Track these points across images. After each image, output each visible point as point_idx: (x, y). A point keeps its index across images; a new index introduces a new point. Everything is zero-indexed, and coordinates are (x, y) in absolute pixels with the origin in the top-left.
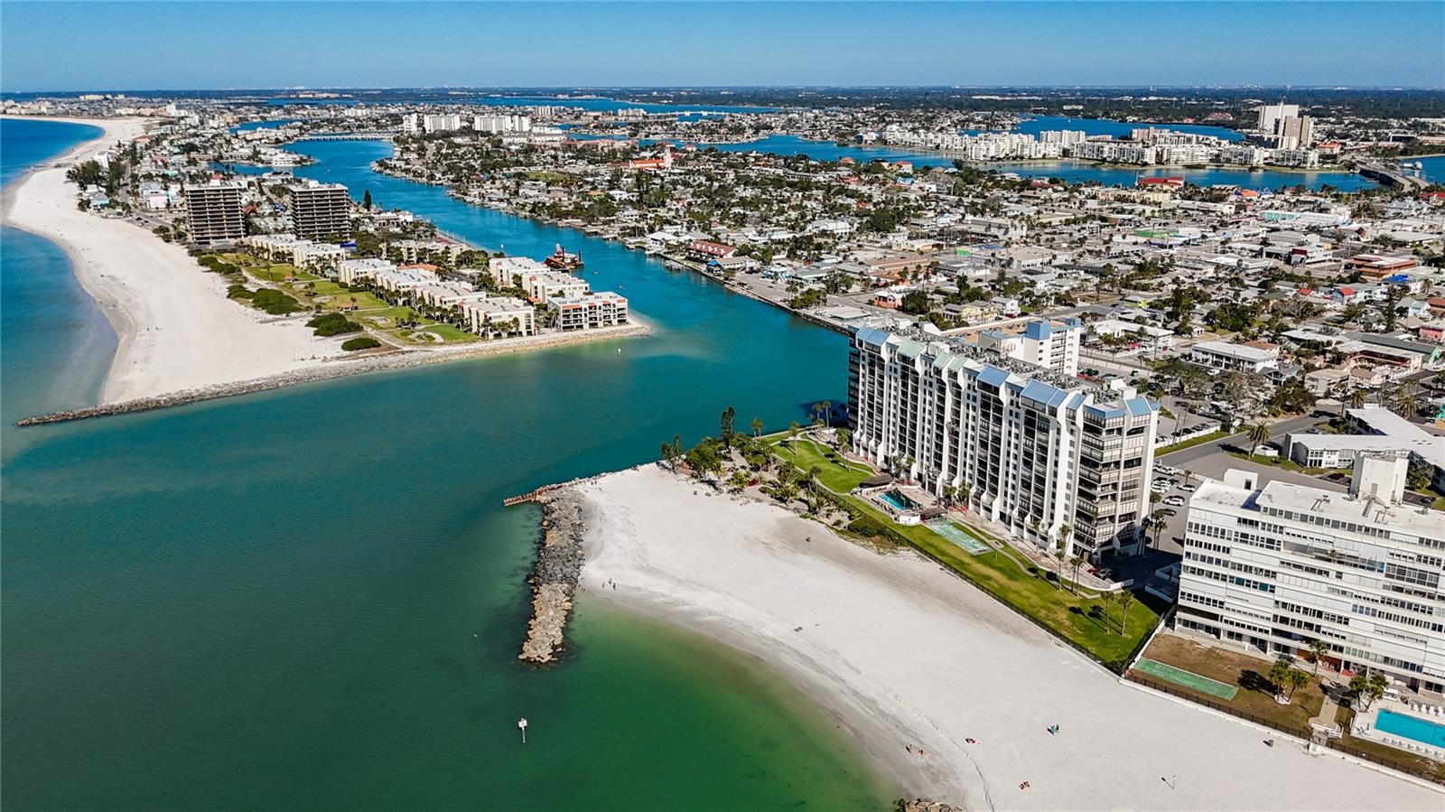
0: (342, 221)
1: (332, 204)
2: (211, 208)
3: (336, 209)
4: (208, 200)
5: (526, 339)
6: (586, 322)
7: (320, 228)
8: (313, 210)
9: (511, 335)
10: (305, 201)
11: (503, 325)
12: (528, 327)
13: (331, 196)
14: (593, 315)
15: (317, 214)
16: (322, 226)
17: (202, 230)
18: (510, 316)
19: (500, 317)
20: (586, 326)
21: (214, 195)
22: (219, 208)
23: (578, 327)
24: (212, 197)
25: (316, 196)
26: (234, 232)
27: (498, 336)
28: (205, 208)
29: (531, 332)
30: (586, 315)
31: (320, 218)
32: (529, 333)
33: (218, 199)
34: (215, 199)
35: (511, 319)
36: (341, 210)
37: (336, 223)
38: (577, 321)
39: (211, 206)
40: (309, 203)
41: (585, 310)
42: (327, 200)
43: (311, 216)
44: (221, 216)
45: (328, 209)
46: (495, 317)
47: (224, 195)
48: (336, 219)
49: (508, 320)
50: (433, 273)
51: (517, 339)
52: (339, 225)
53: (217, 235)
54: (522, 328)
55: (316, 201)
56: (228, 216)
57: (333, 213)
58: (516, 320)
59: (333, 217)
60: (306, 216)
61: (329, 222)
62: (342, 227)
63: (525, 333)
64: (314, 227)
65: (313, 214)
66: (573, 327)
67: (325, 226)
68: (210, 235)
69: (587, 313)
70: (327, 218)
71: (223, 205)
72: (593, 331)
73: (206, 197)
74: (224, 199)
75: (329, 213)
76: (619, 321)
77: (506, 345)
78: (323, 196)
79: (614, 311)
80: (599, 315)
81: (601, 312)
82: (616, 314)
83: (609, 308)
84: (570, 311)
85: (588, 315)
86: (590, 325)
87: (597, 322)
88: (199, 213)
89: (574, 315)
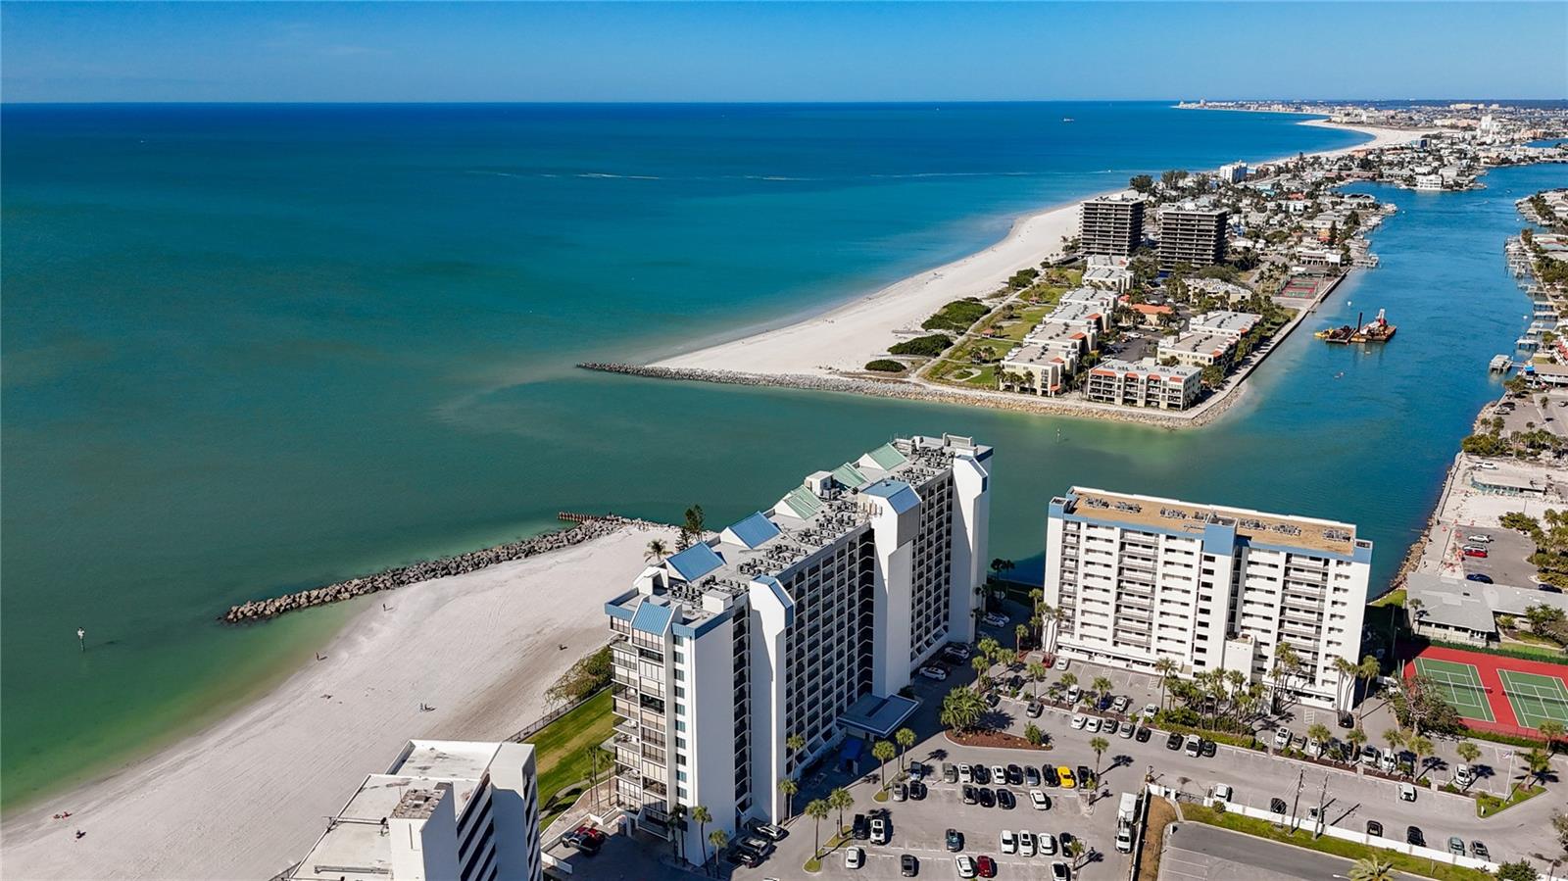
0: (1205, 250)
1: (1199, 231)
2: (1102, 223)
3: (1201, 236)
4: (1101, 214)
5: (1038, 399)
6: (1118, 396)
7: (1180, 255)
8: (1176, 234)
9: (1023, 390)
10: (1170, 224)
11: (1014, 377)
12: (1044, 386)
13: (1199, 221)
14: (1132, 390)
15: (1180, 239)
16: (1183, 253)
17: (1089, 244)
18: (1024, 368)
19: (1014, 367)
20: (1119, 401)
21: (1107, 210)
22: (1109, 223)
23: (1107, 399)
24: (1104, 211)
25: (1181, 219)
26: (1119, 250)
27: (1009, 388)
28: (1096, 223)
29: (1047, 392)
30: (1119, 387)
31: (1182, 244)
32: (1044, 393)
33: (1110, 214)
34: (1106, 214)
35: (1025, 372)
36: (1207, 238)
38: (1110, 392)
39: (1101, 220)
40: (1174, 226)
41: (1120, 381)
42: (1194, 225)
43: (1173, 241)
44: (1109, 232)
45: (1193, 235)
46: (1008, 366)
47: (1116, 210)
48: (1199, 247)
49: (1021, 373)
51: (1027, 397)
52: (1202, 255)
53: (1101, 251)
54: (1037, 386)
55: (1182, 225)
56: (1115, 232)
57: (1197, 240)
58: (1030, 375)
59: (1197, 245)
60: (1166, 240)
61: (1192, 249)
62: (1205, 257)
63: (1039, 392)
64: (1175, 253)
65: (1176, 239)
66: (1102, 398)
67: (1186, 254)
68: (1096, 250)
69: (1123, 383)
70: (1190, 244)
71: (1113, 220)
72: (1127, 409)
73: (1099, 211)
74: (1116, 215)
75: (1193, 240)
76: (1169, 405)
77: (1015, 401)
78: (1190, 220)
79: (1164, 391)
80: (1140, 391)
81: (1145, 388)
82: (1167, 395)
83: (1158, 385)
84: (1101, 377)
85: (1122, 387)
86: (1125, 401)
87: (1137, 399)
88: (1090, 227)
89: (1105, 384)
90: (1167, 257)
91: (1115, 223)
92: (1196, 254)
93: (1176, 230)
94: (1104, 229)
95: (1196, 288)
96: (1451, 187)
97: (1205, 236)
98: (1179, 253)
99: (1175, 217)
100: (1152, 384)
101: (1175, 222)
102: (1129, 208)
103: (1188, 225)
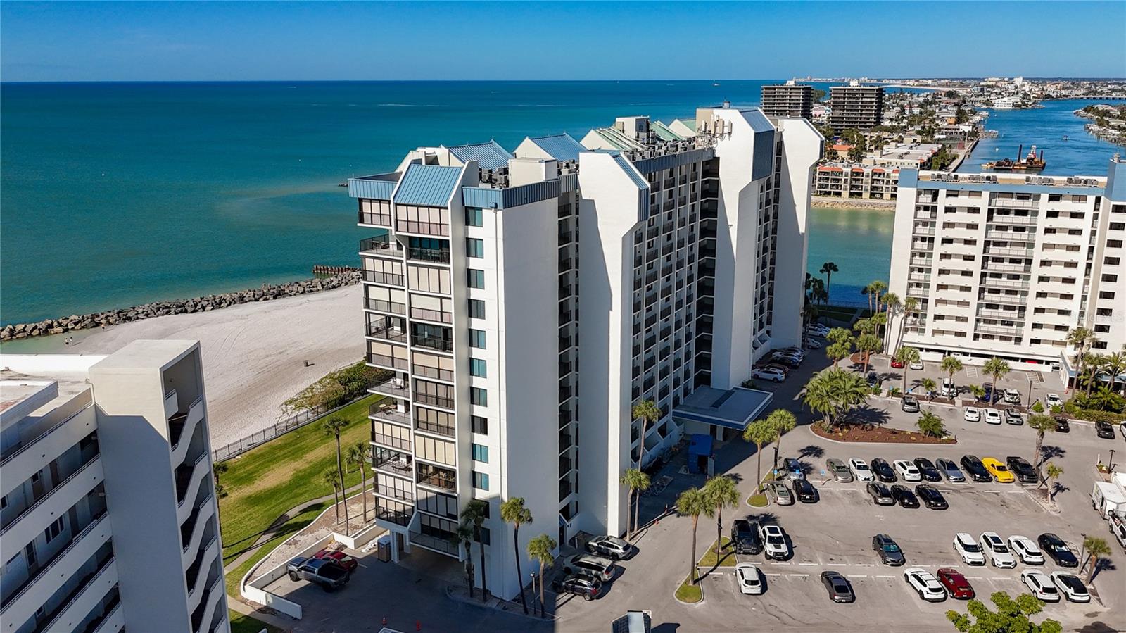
1: (862, 102)
2: (779, 103)
3: (865, 106)
4: (778, 96)
6: (845, 189)
7: (848, 124)
8: (844, 106)
10: (839, 98)
13: (863, 94)
14: (858, 184)
15: (847, 110)
16: (849, 122)
20: (845, 194)
21: (783, 92)
22: (785, 103)
24: (781, 94)
25: (848, 94)
28: (774, 104)
30: (846, 180)
31: (849, 114)
33: (785, 96)
34: (783, 96)
36: (869, 108)
37: (862, 120)
38: (837, 187)
39: (779, 101)
40: (842, 100)
41: (846, 175)
42: (858, 98)
45: (858, 106)
47: (791, 93)
48: (863, 116)
50: (847, 153)
52: (865, 123)
55: (848, 98)
56: (790, 111)
57: (862, 110)
61: (857, 118)
62: (868, 124)
64: (843, 122)
65: (844, 110)
66: (829, 193)
67: (852, 122)
69: (849, 178)
70: (855, 114)
71: (788, 101)
72: (855, 200)
73: (776, 94)
74: (790, 96)
75: (858, 110)
79: (888, 182)
80: (866, 182)
81: (870, 181)
82: (890, 186)
83: (881, 177)
84: (828, 173)
85: (849, 180)
86: (851, 195)
87: (863, 191)
88: (769, 107)
89: (833, 179)
90: (837, 126)
91: (790, 104)
92: (860, 122)
93: (844, 102)
94: (781, 109)
95: (871, 137)
96: (1020, 106)
97: (868, 106)
98: (846, 122)
99: (843, 92)
100: (876, 177)
101: (843, 96)
102: (802, 90)
103: (854, 98)
